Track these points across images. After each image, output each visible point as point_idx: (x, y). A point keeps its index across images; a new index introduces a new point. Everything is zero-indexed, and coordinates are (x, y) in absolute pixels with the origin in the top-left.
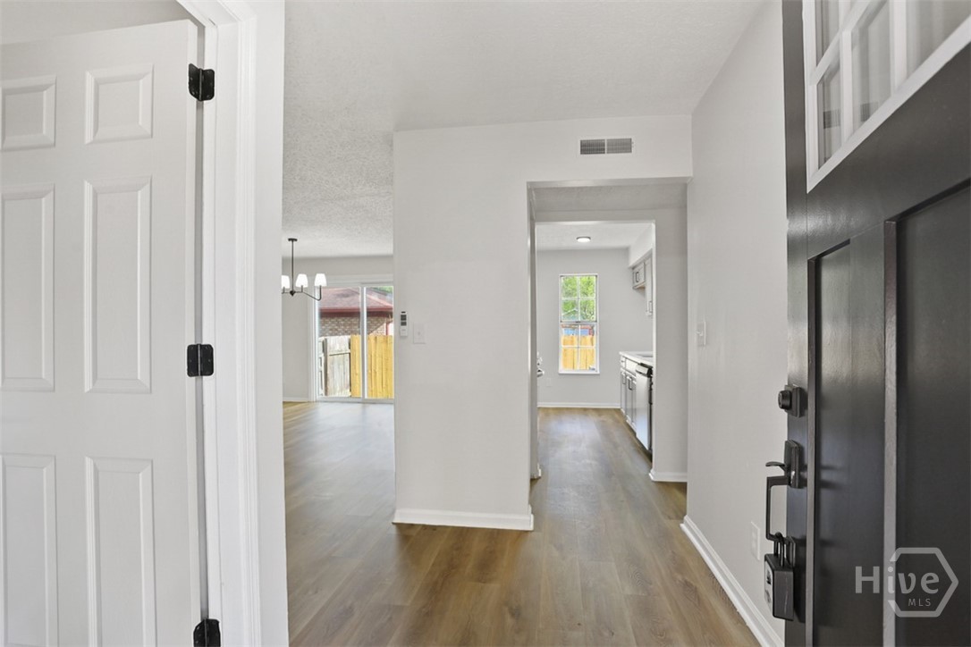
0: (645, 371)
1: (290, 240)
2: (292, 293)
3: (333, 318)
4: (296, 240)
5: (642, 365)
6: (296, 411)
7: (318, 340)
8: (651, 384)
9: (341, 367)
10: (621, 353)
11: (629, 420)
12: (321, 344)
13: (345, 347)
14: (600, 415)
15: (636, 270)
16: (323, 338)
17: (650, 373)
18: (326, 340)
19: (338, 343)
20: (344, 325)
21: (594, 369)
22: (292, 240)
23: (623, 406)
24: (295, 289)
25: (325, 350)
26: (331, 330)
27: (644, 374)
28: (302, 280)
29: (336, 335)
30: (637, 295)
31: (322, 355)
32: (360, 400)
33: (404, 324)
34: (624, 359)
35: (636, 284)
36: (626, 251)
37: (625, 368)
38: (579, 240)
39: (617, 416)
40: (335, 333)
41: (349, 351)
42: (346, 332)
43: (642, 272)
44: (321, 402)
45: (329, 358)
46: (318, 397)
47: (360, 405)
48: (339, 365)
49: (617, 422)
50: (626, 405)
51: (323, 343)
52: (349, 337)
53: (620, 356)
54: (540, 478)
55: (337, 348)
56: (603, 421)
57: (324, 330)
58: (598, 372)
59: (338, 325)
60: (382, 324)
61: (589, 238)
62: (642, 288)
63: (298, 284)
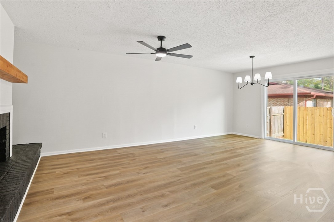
1: (251, 57)
2: (252, 84)
3: (274, 98)
4: (254, 56)
6: (253, 143)
7: (266, 108)
9: (279, 121)
12: (268, 110)
13: (281, 112)
16: (269, 107)
18: (271, 108)
19: (277, 110)
20: (280, 101)
22: (252, 57)
24: (253, 82)
25: (270, 113)
26: (273, 103)
28: (257, 77)
29: (276, 106)
31: (269, 115)
32: (292, 142)
40: (275, 105)
41: (283, 114)
42: (281, 105)
44: (267, 139)
45: (273, 117)
46: (266, 137)
47: (291, 145)
48: (278, 120)
51: (269, 109)
52: (284, 107)
55: (277, 112)
57: (270, 103)
59: (277, 101)
60: (302, 101)
63: (255, 79)
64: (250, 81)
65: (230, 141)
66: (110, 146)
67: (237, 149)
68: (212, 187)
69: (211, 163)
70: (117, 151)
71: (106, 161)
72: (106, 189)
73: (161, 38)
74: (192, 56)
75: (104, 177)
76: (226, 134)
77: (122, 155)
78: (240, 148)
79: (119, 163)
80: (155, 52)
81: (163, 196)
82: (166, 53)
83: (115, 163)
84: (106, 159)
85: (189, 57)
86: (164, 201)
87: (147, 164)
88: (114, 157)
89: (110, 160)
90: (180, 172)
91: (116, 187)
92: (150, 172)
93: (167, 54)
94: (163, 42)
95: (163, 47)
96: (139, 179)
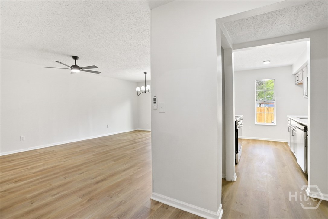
0: (303, 127)
1: (144, 73)
2: (145, 92)
4: (146, 73)
5: (300, 124)
8: (307, 135)
10: (287, 116)
11: (292, 150)
14: (276, 145)
15: (297, 75)
17: (306, 129)
21: (273, 123)
22: (145, 73)
23: (289, 142)
24: (146, 91)
27: (301, 130)
30: (298, 87)
33: (155, 103)
34: (289, 119)
35: (297, 82)
36: (291, 66)
37: (290, 124)
38: (264, 63)
39: (285, 146)
43: (301, 75)
49: (286, 150)
50: (291, 141)
53: (288, 117)
54: (235, 181)
56: (277, 149)
58: (276, 125)
61: (270, 61)
62: (301, 84)
63: (147, 89)
64: (144, 90)
65: (134, 134)
66: (28, 148)
67: (137, 139)
68: (113, 161)
69: (116, 149)
70: (37, 151)
71: (28, 159)
72: (33, 174)
73: (75, 58)
74: (100, 72)
75: (29, 168)
76: (133, 130)
77: (43, 153)
78: (139, 139)
79: (41, 159)
80: (71, 68)
81: (79, 170)
82: (79, 69)
83: (37, 159)
84: (26, 158)
85: (99, 73)
86: (80, 172)
87: (67, 155)
88: (34, 155)
89: (32, 158)
90: (93, 156)
91: (42, 172)
92: (69, 160)
93: (81, 70)
94: (77, 60)
95: (77, 64)
96: (62, 165)
